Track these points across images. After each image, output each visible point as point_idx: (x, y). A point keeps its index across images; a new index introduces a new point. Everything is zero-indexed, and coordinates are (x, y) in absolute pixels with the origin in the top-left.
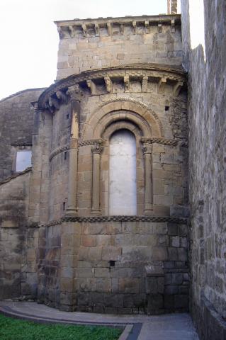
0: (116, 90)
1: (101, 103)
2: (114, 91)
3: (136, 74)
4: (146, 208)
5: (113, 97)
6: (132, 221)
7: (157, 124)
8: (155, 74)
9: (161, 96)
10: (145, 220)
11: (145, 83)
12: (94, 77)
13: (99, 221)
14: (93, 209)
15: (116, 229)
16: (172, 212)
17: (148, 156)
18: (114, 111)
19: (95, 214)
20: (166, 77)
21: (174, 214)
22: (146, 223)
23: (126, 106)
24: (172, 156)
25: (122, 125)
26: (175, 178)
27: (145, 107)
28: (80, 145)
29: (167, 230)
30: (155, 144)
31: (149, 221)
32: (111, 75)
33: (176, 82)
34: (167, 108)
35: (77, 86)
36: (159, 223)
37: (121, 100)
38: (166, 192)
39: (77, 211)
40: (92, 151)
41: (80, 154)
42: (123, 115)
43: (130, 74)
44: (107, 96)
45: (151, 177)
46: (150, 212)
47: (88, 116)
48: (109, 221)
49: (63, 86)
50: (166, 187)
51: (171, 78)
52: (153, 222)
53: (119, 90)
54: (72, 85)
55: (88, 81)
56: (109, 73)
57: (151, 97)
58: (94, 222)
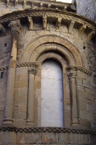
0: (49, 28)
1: (38, 36)
2: (48, 29)
3: (67, 18)
4: (74, 121)
5: (47, 33)
6: (65, 132)
7: (79, 57)
8: (80, 21)
9: (80, 38)
10: (75, 131)
11: (71, 27)
12: (34, 15)
13: (35, 132)
14: (28, 120)
15: (51, 139)
16: (92, 126)
17: (73, 80)
18: (48, 43)
19: (31, 125)
20: (86, 25)
21: (93, 128)
22: (76, 135)
23: (57, 40)
24: (89, 82)
25: (52, 55)
26: (92, 99)
27: (71, 44)
28: (18, 66)
29: (90, 141)
30: (79, 71)
31: (78, 133)
32: (49, 16)
33: (91, 30)
34: (84, 48)
35: (19, 21)
36: (85, 135)
37: (54, 36)
38: (88, 109)
39: (13, 121)
40: (29, 71)
41: (17, 73)
42: (54, 47)
43: (63, 17)
44: (42, 31)
45: (77, 97)
46: (77, 125)
47: (25, 45)
48: (44, 132)
49: (6, 20)
50: (88, 105)
51: (89, 27)
52: (81, 133)
53: (51, 29)
54: (14, 20)
55: (29, 17)
56: (47, 13)
57: (74, 38)
58: (30, 132)
